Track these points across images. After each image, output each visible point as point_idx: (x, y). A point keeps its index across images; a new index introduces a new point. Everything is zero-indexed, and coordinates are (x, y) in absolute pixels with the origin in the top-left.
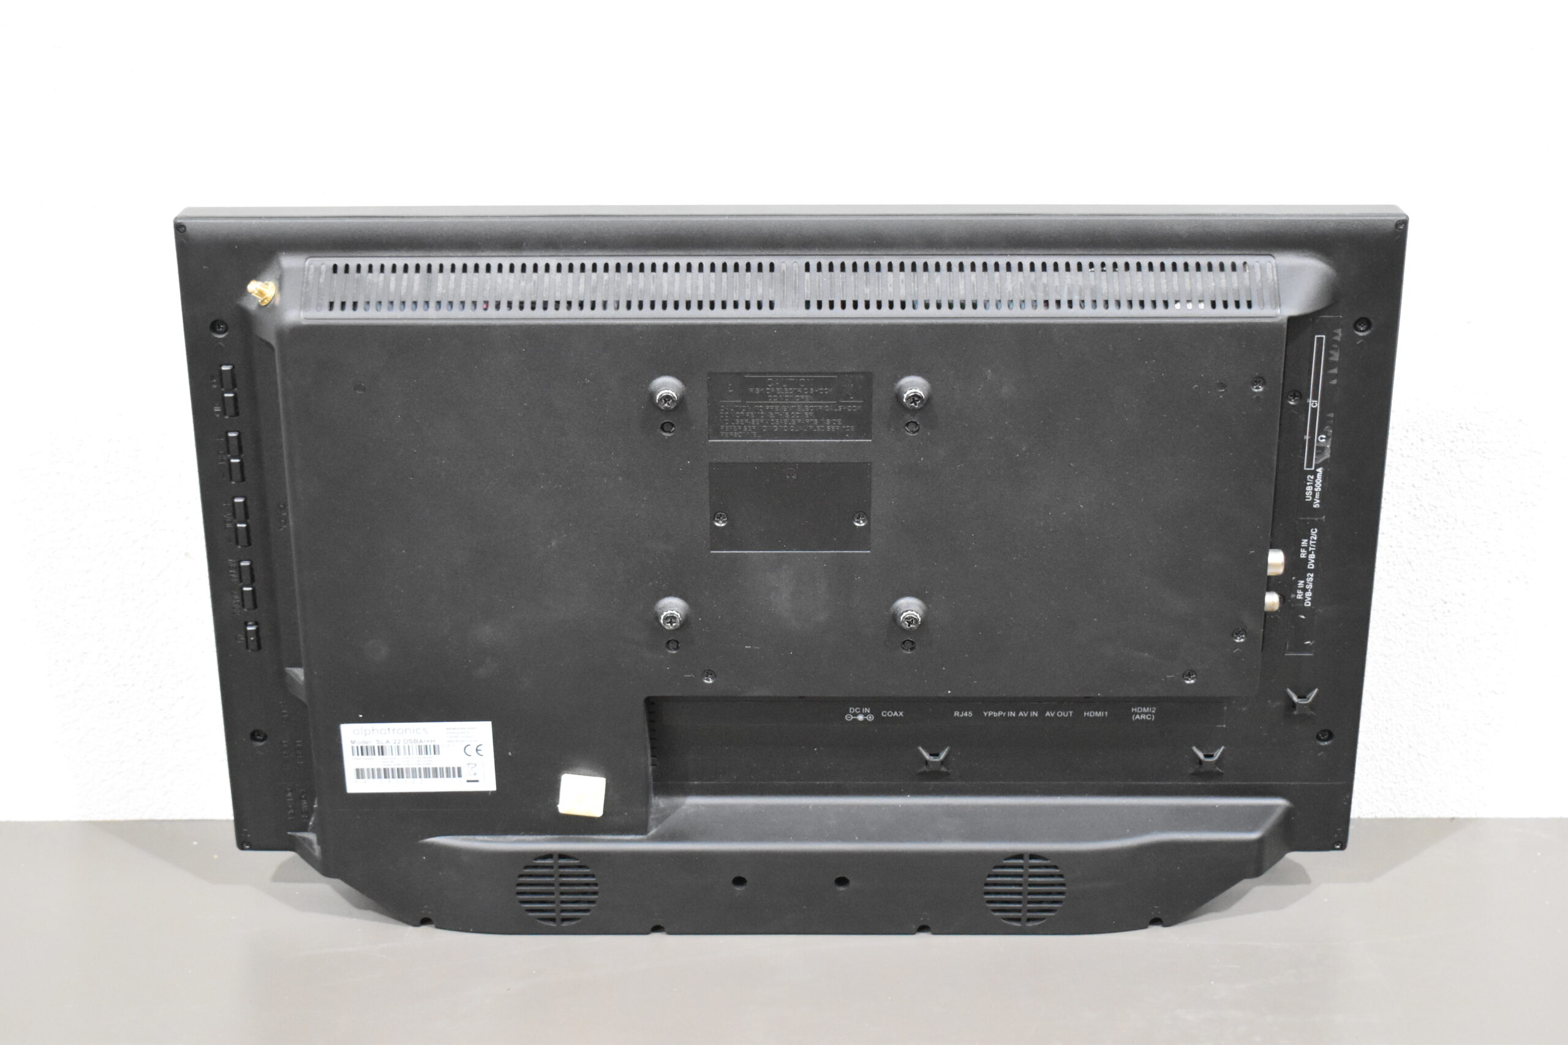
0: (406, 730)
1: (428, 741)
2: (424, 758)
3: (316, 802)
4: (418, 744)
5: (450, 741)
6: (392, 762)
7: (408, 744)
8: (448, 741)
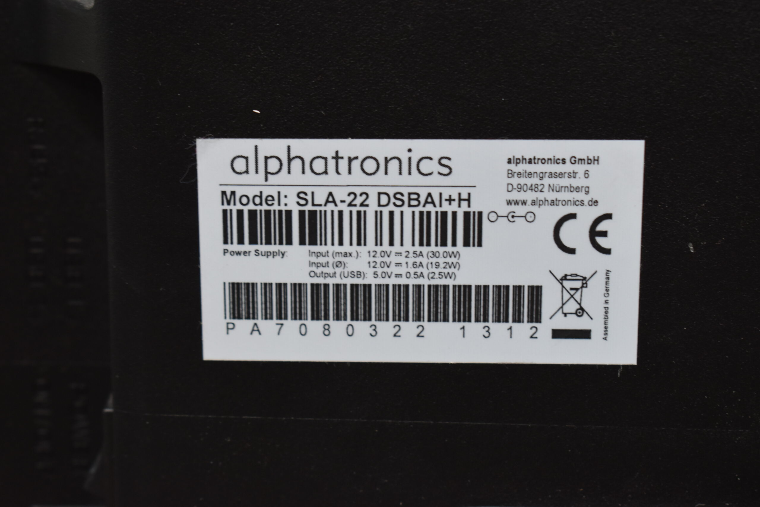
0: (387, 161)
1: (450, 200)
2: (434, 254)
3: (110, 401)
4: (417, 210)
5: (516, 203)
6: (339, 264)
7: (391, 207)
8: (509, 203)
